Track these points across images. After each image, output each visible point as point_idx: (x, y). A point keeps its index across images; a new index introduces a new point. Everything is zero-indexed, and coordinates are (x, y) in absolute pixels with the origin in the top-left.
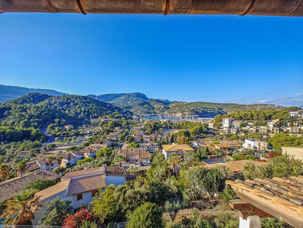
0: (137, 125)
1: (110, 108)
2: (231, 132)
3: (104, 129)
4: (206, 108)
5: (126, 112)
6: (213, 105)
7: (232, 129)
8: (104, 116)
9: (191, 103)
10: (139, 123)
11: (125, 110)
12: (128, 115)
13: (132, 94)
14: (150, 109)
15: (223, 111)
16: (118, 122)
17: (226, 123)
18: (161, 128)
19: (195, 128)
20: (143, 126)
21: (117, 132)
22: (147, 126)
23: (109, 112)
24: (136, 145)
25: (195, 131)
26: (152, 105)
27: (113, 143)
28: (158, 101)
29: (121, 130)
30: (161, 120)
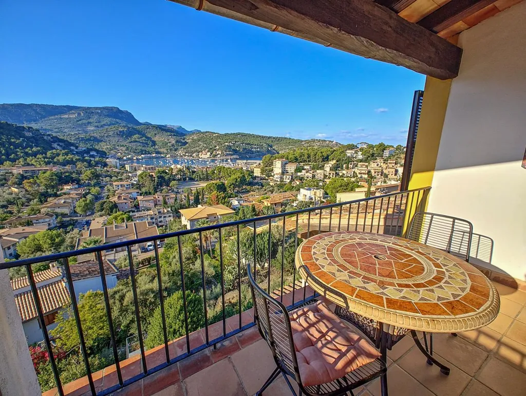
0: (119, 177)
1: (37, 140)
2: (284, 180)
3: (26, 191)
4: (248, 144)
5: (88, 151)
6: (259, 139)
7: (285, 176)
8: (21, 160)
9: (226, 135)
10: (123, 173)
11: (82, 147)
12: (93, 156)
13: (97, 108)
14: (147, 144)
15: (274, 149)
16: (67, 174)
17: (277, 167)
18: (174, 180)
19: (233, 177)
20: (136, 179)
21: (71, 196)
22: (145, 178)
23: (34, 149)
24: (125, 216)
25: (234, 182)
26: (149, 136)
27: (65, 219)
28: (162, 129)
29: (82, 191)
30: (172, 167)
